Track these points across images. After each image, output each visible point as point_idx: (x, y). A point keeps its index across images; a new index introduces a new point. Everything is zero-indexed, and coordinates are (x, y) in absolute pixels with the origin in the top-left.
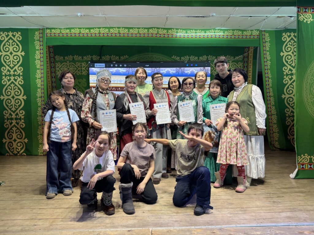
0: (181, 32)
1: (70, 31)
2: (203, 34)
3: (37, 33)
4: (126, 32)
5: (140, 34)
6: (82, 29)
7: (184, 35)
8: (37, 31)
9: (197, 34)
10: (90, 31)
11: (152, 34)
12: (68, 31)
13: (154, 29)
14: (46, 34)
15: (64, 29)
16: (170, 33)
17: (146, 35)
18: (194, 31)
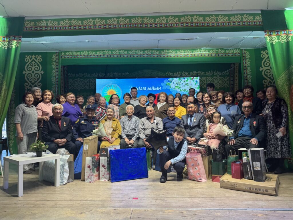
0: (172, 52)
2: (190, 53)
3: (54, 56)
5: (137, 55)
6: (90, 52)
7: (174, 55)
10: (96, 53)
11: (147, 55)
12: (79, 53)
13: (149, 50)
15: (76, 52)
16: (162, 53)
17: (142, 56)
18: (182, 51)
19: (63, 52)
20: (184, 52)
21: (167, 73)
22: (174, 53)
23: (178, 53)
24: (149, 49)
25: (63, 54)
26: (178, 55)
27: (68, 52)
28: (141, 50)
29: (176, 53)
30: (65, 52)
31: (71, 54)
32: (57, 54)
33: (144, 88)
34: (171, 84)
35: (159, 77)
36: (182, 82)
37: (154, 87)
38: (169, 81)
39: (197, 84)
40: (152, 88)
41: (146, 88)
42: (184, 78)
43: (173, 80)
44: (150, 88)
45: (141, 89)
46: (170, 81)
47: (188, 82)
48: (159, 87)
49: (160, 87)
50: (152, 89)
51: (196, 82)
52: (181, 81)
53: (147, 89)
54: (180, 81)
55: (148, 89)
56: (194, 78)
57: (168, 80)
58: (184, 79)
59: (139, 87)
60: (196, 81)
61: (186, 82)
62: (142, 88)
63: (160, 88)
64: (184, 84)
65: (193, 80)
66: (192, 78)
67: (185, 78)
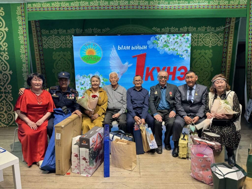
0: (163, 3)
1: (51, 5)
2: (186, 5)
3: (19, 8)
4: (107, 4)
5: (121, 7)
6: (62, 3)
7: (166, 7)
8: (18, 6)
9: (180, 5)
10: (70, 4)
11: (133, 6)
12: (48, 5)
13: (135, 0)
14: (28, 9)
15: (45, 3)
16: (151, 4)
17: (127, 7)
19: (30, 3)
20: (179, 3)
22: (166, 4)
29: (169, 3)
31: (39, 5)
32: (22, 6)
35: (145, 34)
37: (139, 45)
38: (156, 39)
47: (178, 40)
48: (145, 46)
51: (187, 40)
52: (170, 38)
53: (131, 48)
58: (174, 36)
62: (125, 47)
65: (184, 37)
66: (183, 34)
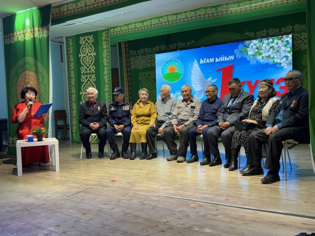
0: (232, 7)
2: (259, 4)
3: (104, 34)
5: (188, 18)
6: (137, 24)
7: (236, 10)
8: (104, 32)
9: (252, 5)
10: (143, 24)
11: (200, 16)
12: (126, 27)
14: (111, 33)
15: (124, 26)
16: (219, 10)
17: (194, 18)
18: (248, 2)
19: (112, 28)
20: (250, 4)
21: (246, 33)
22: (236, 7)
23: (242, 6)
24: (201, 8)
25: (112, 30)
26: (241, 9)
27: (116, 27)
28: (192, 11)
29: (239, 6)
30: (114, 28)
31: (119, 29)
32: (107, 31)
33: (211, 59)
34: (248, 49)
35: (232, 42)
36: (264, 45)
37: (225, 56)
38: (245, 46)
39: (288, 46)
40: (222, 57)
41: (213, 59)
42: (267, 38)
43: (252, 44)
44: (218, 58)
45: (207, 62)
46: (247, 46)
47: (273, 44)
48: (231, 56)
49: (233, 56)
50: (221, 60)
51: (286, 43)
52: (264, 43)
53: (215, 60)
54: (262, 43)
55: (217, 60)
56: (284, 36)
57: (244, 44)
58: (268, 40)
59: (205, 59)
60: (287, 41)
61: (271, 45)
62: (208, 59)
63: (233, 58)
64: (268, 48)
65: (282, 39)
66: (280, 37)
67: (269, 38)
